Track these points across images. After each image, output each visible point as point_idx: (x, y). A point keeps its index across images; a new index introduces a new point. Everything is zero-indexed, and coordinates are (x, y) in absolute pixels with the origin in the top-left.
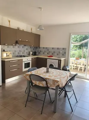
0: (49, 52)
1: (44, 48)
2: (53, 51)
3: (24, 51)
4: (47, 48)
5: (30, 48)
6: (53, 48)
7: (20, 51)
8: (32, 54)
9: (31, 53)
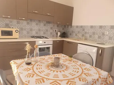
0: (86, 33)
1: (77, 27)
2: (91, 31)
3: (47, 30)
4: (82, 27)
5: (58, 26)
6: (92, 27)
7: (39, 30)
8: (60, 36)
9: (59, 34)
